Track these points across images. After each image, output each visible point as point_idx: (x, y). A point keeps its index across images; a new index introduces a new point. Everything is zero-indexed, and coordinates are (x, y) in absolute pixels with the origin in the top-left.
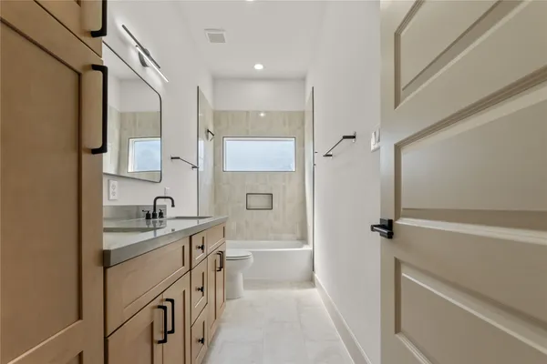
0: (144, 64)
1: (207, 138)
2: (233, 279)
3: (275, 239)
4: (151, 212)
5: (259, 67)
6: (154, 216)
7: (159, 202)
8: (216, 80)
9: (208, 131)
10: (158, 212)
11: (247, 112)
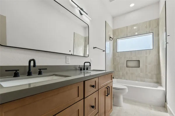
0: (81, 14)
1: (110, 40)
2: (118, 97)
3: (141, 81)
4: (83, 68)
5: (132, 5)
6: (84, 69)
7: (86, 64)
8: (114, 18)
9: (110, 37)
10: (86, 68)
11: (127, 27)
